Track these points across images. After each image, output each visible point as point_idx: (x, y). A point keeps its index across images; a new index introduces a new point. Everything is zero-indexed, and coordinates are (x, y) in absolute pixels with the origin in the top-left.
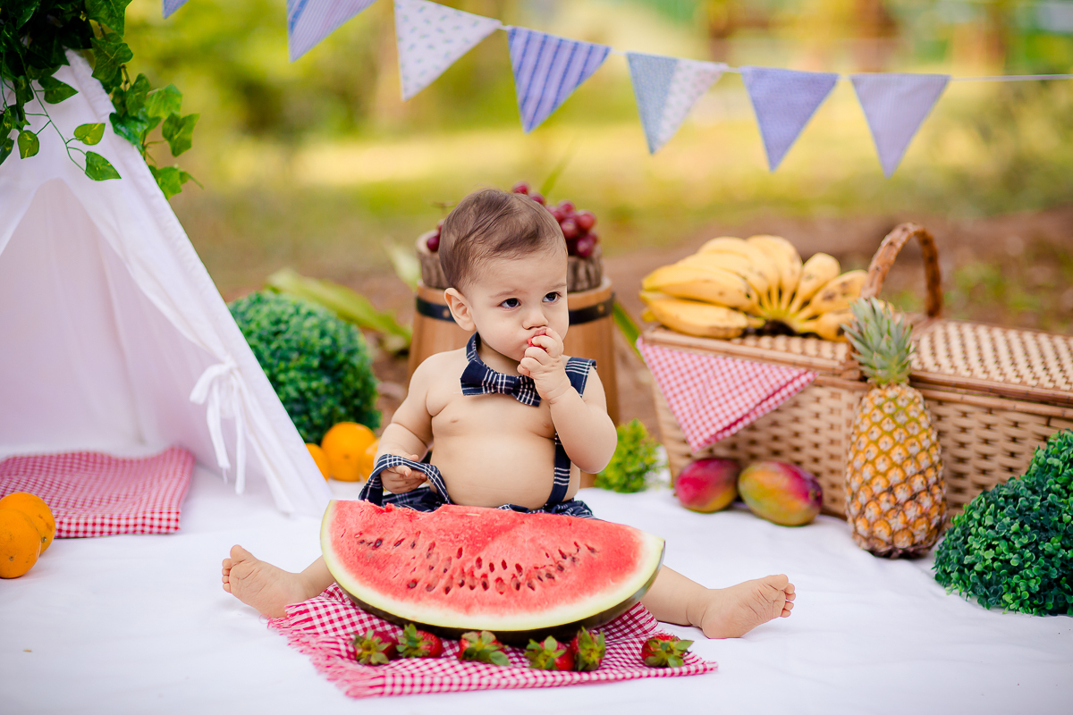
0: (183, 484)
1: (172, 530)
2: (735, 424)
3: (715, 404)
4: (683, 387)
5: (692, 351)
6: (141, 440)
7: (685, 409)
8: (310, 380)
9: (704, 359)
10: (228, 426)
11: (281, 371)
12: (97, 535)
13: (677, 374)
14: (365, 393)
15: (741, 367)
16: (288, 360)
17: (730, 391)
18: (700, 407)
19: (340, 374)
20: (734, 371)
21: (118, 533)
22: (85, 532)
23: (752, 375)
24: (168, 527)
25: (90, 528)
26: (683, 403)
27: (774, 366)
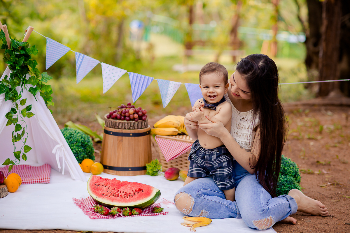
0: (49, 172)
1: (48, 183)
2: (176, 156)
3: (172, 151)
4: (165, 147)
5: (167, 139)
6: (37, 163)
7: (165, 152)
8: (79, 148)
9: (170, 141)
10: (61, 159)
11: (72, 146)
12: (30, 183)
13: (164, 144)
14: (91, 152)
15: (178, 143)
16: (74, 144)
17: (176, 148)
18: (169, 152)
19: (86, 147)
20: (177, 144)
21: (35, 183)
22: (28, 183)
23: (181, 145)
24: (47, 182)
25: (29, 182)
26: (165, 151)
27: (186, 143)
